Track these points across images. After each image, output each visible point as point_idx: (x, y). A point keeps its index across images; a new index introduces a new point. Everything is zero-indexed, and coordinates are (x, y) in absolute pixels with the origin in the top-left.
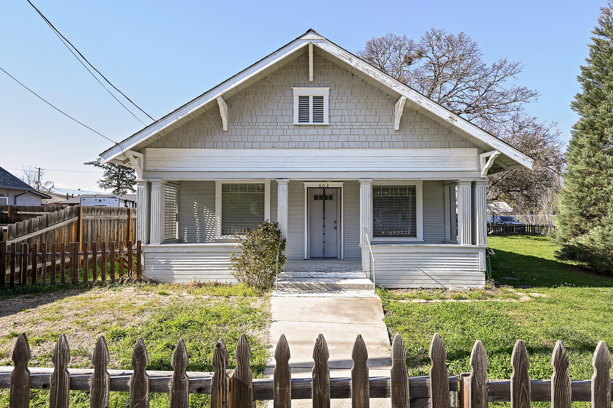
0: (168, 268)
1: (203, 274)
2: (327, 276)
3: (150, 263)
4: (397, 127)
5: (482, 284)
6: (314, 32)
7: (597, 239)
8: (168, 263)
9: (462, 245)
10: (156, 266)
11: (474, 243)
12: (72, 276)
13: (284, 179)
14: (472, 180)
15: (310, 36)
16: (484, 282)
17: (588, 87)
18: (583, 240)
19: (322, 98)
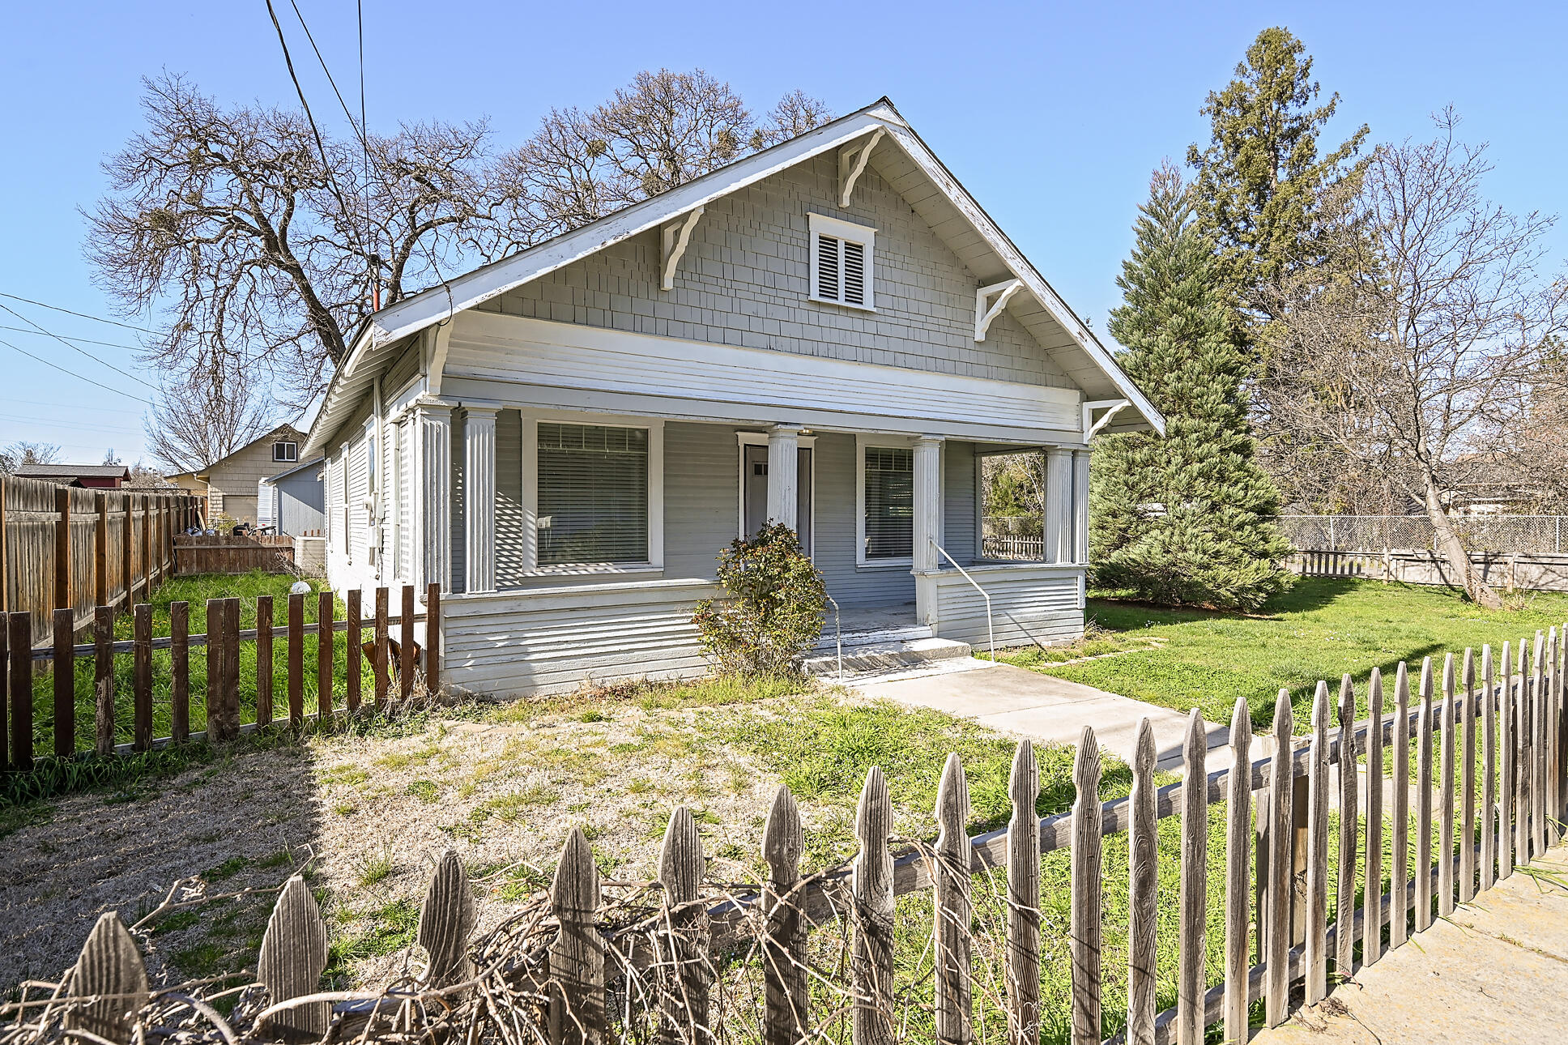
0: (516, 658)
1: (611, 662)
2: (870, 641)
3: (461, 647)
4: (980, 336)
5: (1080, 632)
6: (891, 105)
7: (1157, 549)
8: (515, 643)
9: (1059, 563)
10: (478, 654)
11: (1073, 561)
12: (216, 712)
13: (791, 424)
14: (1074, 447)
15: (883, 112)
16: (1082, 628)
17: (1137, 299)
18: (1135, 552)
19: (860, 248)
